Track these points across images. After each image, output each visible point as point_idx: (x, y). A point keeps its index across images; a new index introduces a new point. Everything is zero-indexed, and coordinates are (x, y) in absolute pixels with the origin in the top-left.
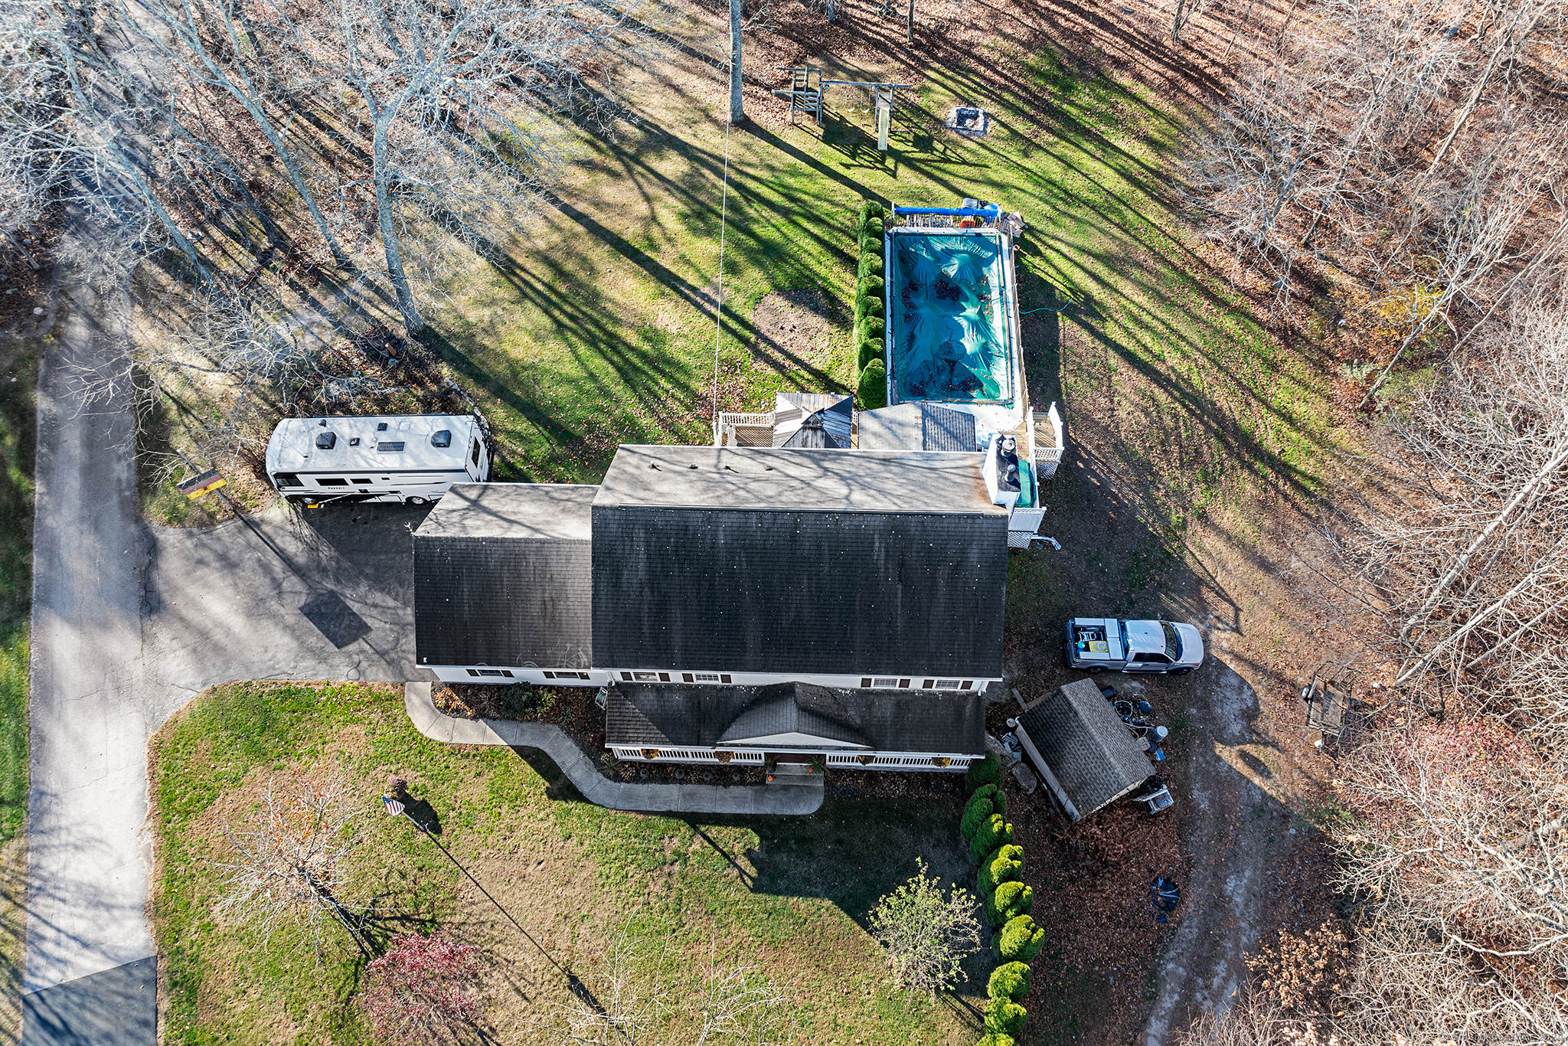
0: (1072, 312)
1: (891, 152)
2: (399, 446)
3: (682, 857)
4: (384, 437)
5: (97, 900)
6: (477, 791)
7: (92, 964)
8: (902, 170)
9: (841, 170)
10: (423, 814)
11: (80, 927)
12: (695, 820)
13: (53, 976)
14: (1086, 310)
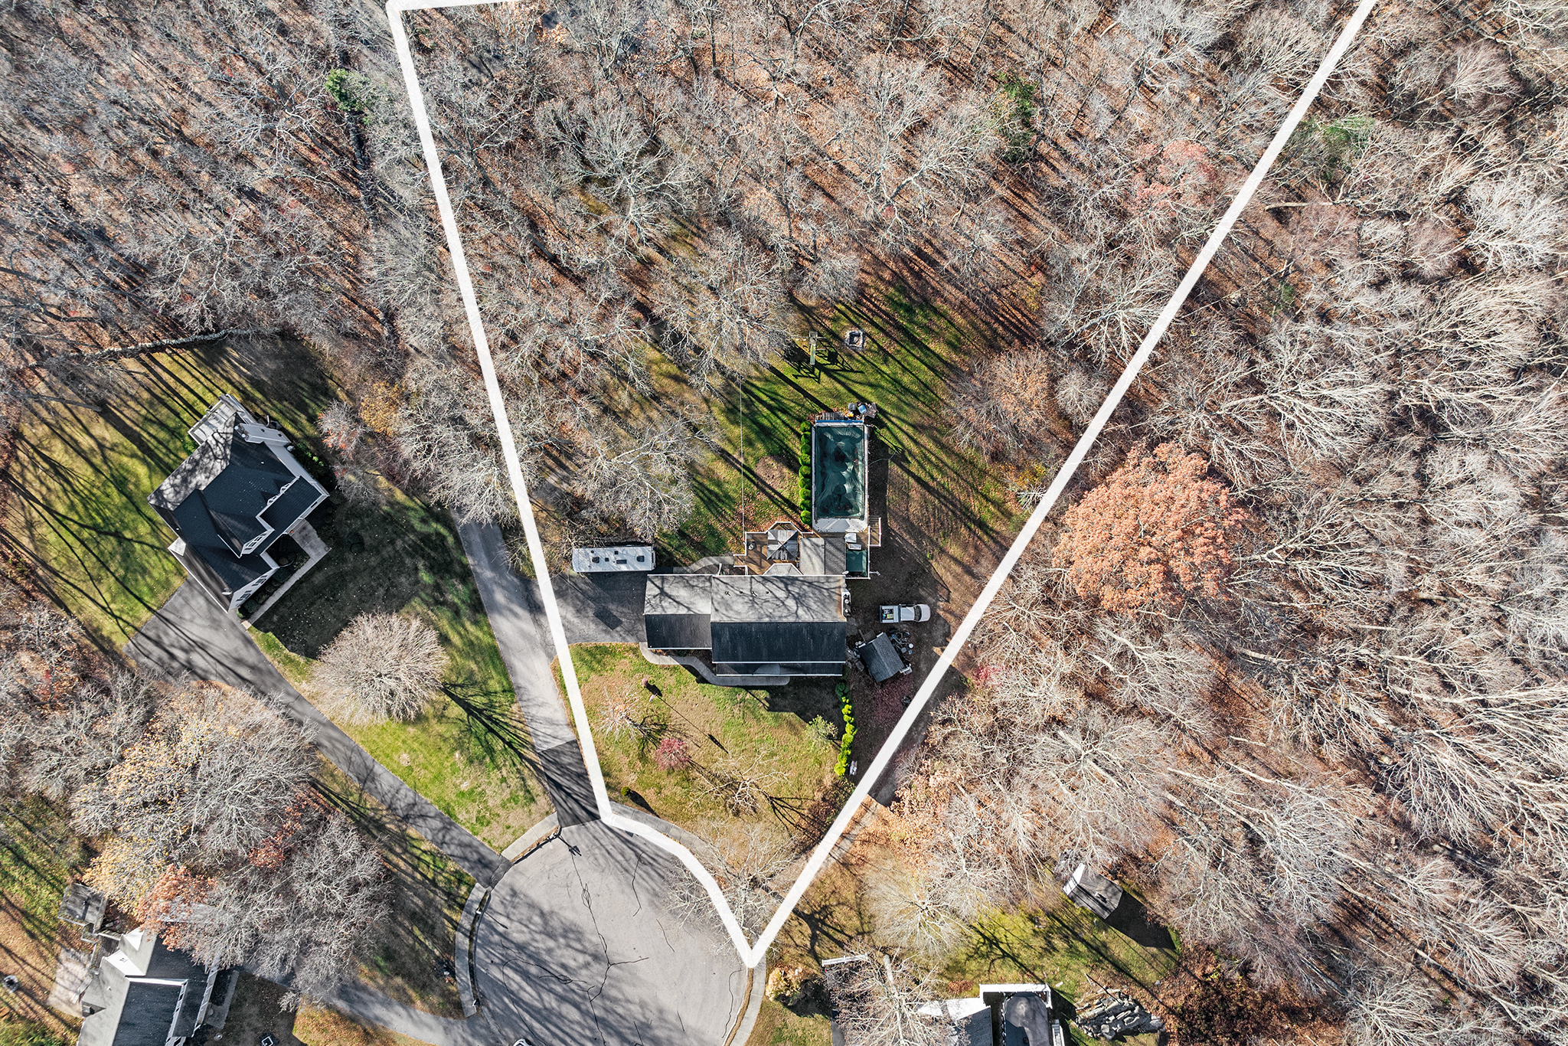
0: (895, 460)
1: (818, 365)
2: (624, 562)
3: (743, 700)
4: (619, 558)
5: (551, 722)
6: (671, 681)
7: (558, 743)
8: (823, 376)
9: (792, 379)
10: (652, 689)
11: (549, 732)
12: (748, 688)
13: (545, 747)
14: (901, 458)
